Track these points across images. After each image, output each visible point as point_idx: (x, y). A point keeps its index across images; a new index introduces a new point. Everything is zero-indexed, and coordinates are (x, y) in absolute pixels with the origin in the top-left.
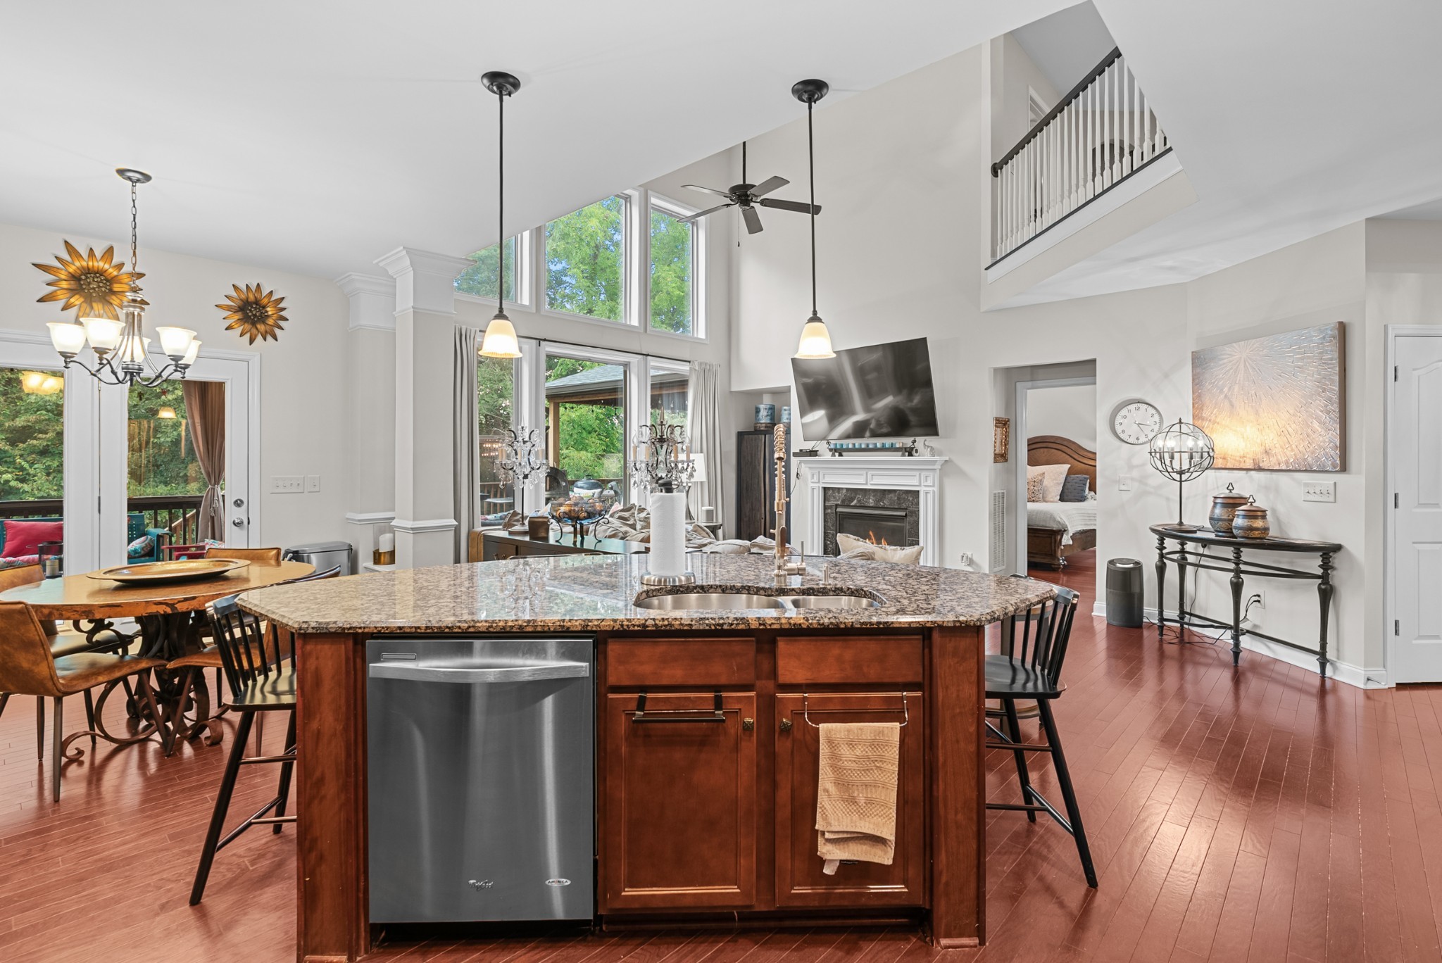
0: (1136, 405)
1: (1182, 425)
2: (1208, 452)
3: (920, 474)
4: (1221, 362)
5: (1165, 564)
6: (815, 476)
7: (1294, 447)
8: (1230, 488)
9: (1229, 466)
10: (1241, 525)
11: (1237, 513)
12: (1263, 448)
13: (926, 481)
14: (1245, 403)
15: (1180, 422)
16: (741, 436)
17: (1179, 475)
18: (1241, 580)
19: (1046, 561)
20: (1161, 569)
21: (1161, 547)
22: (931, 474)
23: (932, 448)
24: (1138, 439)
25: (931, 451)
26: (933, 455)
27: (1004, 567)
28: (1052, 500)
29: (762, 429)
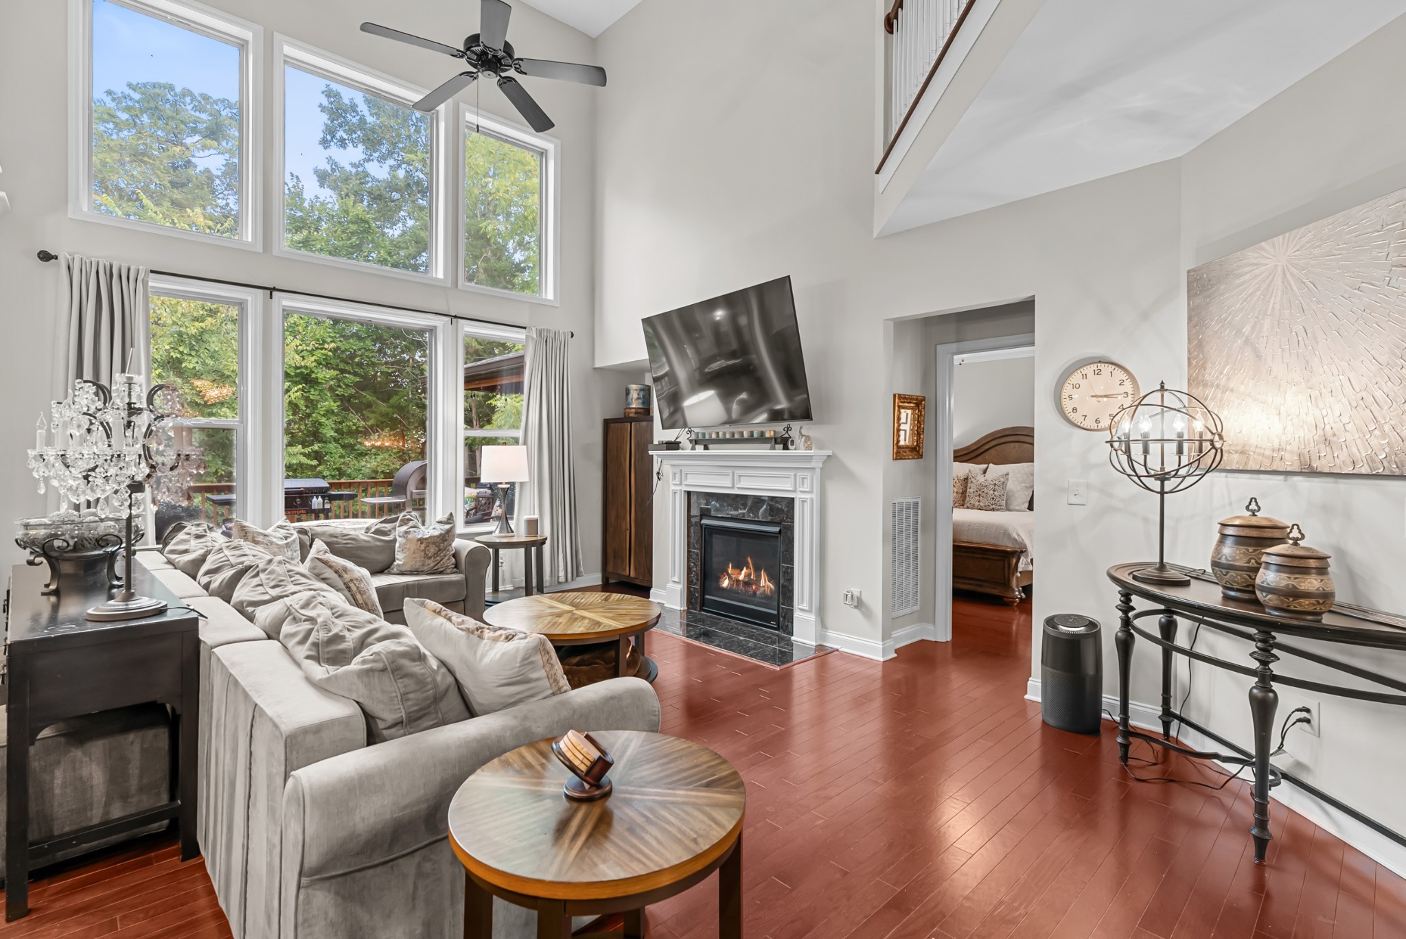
0: (1094, 367)
1: (1166, 394)
2: (1212, 442)
3: (795, 475)
4: (1238, 281)
5: (1132, 636)
6: (677, 476)
7: (1387, 428)
8: (1253, 506)
9: (1252, 466)
10: (1273, 585)
11: (1264, 559)
12: (1320, 432)
13: (803, 485)
14: (1283, 350)
15: (1162, 388)
16: (607, 423)
17: (1159, 482)
18: (1271, 695)
19: (996, 592)
20: (1125, 647)
21: (1126, 607)
22: (808, 474)
23: (808, 438)
24: (1097, 421)
25: (805, 442)
26: (809, 448)
27: (917, 608)
28: (1017, 508)
29: (631, 415)
